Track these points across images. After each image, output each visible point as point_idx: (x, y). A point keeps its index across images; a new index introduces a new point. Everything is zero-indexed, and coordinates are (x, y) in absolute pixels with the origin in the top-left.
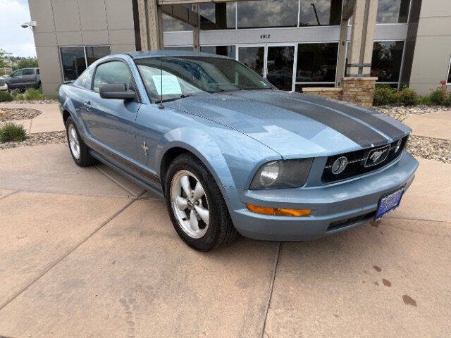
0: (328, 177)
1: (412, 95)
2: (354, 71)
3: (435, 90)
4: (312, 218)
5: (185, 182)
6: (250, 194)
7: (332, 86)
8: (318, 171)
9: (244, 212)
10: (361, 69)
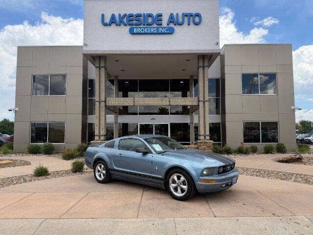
0: (219, 173)
1: (229, 149)
2: (202, 138)
3: (238, 146)
4: (217, 183)
5: (175, 178)
6: (201, 177)
7: (189, 144)
8: (216, 171)
9: (199, 183)
10: (205, 137)
